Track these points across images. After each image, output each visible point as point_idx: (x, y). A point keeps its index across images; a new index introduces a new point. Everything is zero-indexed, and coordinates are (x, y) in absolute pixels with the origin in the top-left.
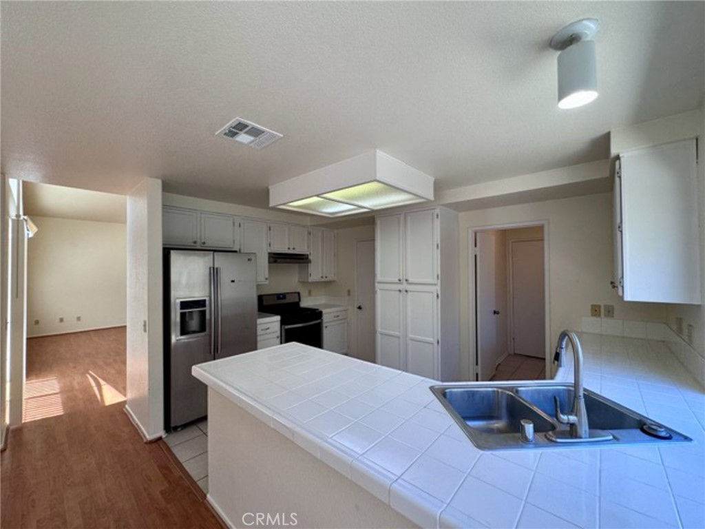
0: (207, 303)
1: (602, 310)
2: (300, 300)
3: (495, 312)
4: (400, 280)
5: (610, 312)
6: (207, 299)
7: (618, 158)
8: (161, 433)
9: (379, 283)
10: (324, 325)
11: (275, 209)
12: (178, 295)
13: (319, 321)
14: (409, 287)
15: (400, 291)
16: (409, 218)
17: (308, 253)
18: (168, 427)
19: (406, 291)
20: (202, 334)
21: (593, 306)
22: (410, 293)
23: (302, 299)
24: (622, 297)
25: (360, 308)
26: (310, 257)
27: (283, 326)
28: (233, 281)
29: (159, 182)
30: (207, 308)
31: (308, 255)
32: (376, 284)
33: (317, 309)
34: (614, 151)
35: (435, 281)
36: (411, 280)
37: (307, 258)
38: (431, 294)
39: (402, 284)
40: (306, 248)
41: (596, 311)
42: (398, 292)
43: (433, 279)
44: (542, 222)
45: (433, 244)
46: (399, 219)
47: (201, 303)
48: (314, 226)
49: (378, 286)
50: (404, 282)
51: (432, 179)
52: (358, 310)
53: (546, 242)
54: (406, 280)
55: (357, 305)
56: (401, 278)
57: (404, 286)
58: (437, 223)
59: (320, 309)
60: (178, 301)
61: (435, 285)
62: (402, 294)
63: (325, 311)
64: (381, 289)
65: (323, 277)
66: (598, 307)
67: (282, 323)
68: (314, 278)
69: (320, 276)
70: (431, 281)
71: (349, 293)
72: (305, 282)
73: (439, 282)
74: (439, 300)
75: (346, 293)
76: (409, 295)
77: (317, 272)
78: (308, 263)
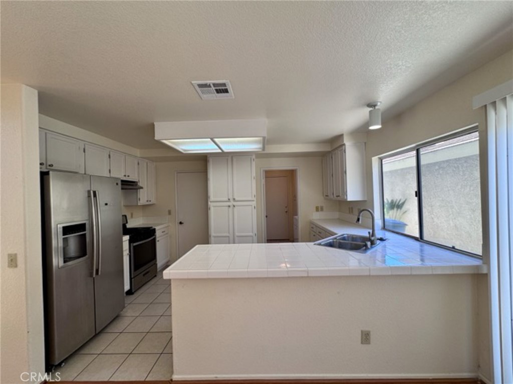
0: (87, 226)
1: (320, 208)
2: (127, 223)
4: (229, 199)
5: (322, 209)
6: (87, 222)
7: (344, 145)
9: (211, 202)
10: (157, 239)
12: (58, 221)
13: (154, 237)
14: (235, 203)
15: (229, 206)
16: (235, 159)
17: (137, 181)
19: (234, 206)
20: (84, 258)
21: (316, 207)
22: (236, 207)
23: (128, 221)
25: (181, 223)
26: (140, 184)
27: (132, 244)
28: (106, 204)
29: (36, 92)
30: (87, 232)
31: (137, 182)
32: (209, 203)
33: (151, 227)
34: (344, 142)
35: (253, 199)
36: (237, 199)
37: (137, 185)
38: (250, 207)
39: (230, 201)
40: (136, 175)
41: (317, 209)
42: (227, 208)
43: (252, 197)
44: (296, 168)
45: (251, 177)
46: (227, 160)
47: (81, 227)
48: (142, 158)
50: (232, 200)
52: (180, 225)
54: (234, 199)
55: (178, 221)
56: (230, 197)
58: (254, 163)
59: (154, 227)
60: (60, 226)
61: (253, 201)
62: (231, 209)
63: (157, 228)
64: (214, 206)
65: (147, 201)
66: (318, 207)
67: (131, 241)
68: (143, 201)
69: (146, 199)
70: (250, 198)
71: (170, 212)
72: (133, 206)
73: (255, 199)
74: (255, 210)
75: (167, 213)
76: (236, 209)
77: (143, 197)
78: (137, 189)
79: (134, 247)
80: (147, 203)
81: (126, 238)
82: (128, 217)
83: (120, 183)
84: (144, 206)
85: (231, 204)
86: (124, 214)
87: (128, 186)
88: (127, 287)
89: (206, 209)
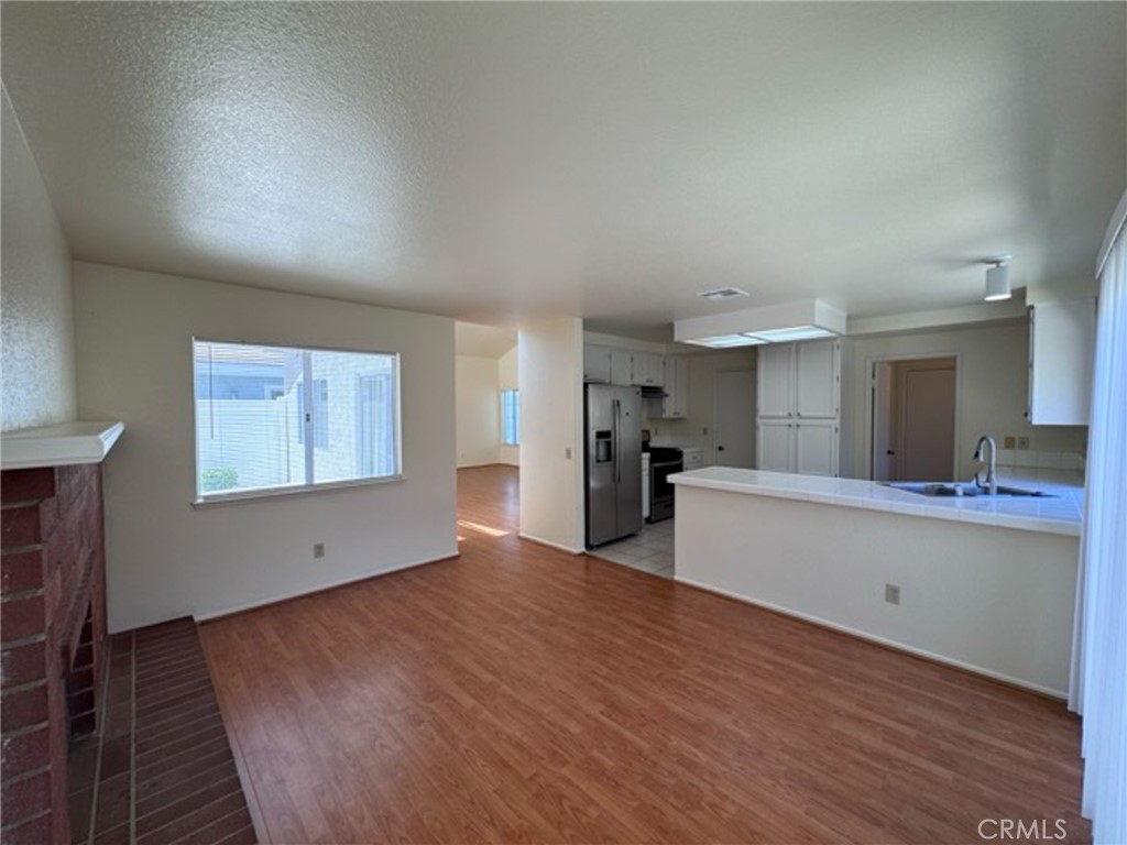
0: (612, 435)
1: (1017, 442)
2: (649, 440)
3: (889, 452)
4: (790, 415)
5: (1024, 444)
6: (612, 431)
7: (1032, 307)
8: (583, 549)
9: (762, 417)
10: (685, 466)
11: (678, 343)
12: (594, 426)
13: (681, 461)
14: (800, 422)
15: (790, 426)
16: (802, 350)
17: (662, 386)
18: (588, 545)
19: (798, 426)
20: (610, 463)
21: (1007, 438)
22: (802, 427)
23: (651, 439)
24: (1030, 422)
25: (720, 449)
26: (666, 391)
27: (653, 464)
28: (629, 415)
30: (612, 439)
31: (662, 388)
33: (678, 449)
34: (1029, 303)
35: (834, 414)
36: (803, 414)
37: (661, 392)
38: (828, 428)
39: (792, 418)
40: (661, 379)
41: (1009, 444)
42: (785, 428)
43: (831, 412)
44: (952, 354)
45: (832, 377)
46: (790, 349)
47: (609, 434)
48: (669, 355)
49: (759, 421)
50: (795, 417)
51: (845, 314)
52: (719, 451)
53: (958, 372)
54: (799, 415)
55: (716, 446)
56: (792, 412)
57: (796, 420)
58: (838, 354)
59: (681, 449)
60: (595, 430)
61: (834, 418)
62: (792, 430)
63: (685, 451)
64: (765, 425)
65: (675, 413)
66: (1013, 439)
67: (652, 460)
68: (668, 414)
69: (673, 411)
70: (828, 414)
71: (705, 431)
72: (656, 419)
73: (838, 416)
74: (838, 435)
75: (701, 432)
76: (801, 431)
77: (670, 407)
78: (662, 397)
79: (656, 468)
80: (676, 416)
81: (646, 456)
82: (652, 433)
83: (639, 390)
84: (672, 421)
85: (794, 421)
86: (646, 428)
87: (651, 393)
88: (646, 513)
89: (754, 428)
